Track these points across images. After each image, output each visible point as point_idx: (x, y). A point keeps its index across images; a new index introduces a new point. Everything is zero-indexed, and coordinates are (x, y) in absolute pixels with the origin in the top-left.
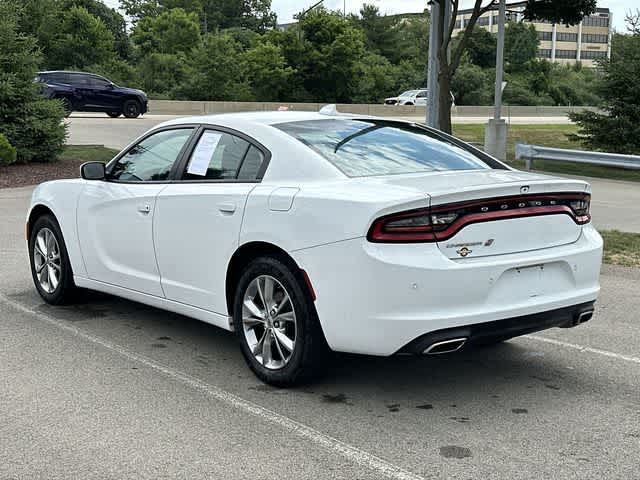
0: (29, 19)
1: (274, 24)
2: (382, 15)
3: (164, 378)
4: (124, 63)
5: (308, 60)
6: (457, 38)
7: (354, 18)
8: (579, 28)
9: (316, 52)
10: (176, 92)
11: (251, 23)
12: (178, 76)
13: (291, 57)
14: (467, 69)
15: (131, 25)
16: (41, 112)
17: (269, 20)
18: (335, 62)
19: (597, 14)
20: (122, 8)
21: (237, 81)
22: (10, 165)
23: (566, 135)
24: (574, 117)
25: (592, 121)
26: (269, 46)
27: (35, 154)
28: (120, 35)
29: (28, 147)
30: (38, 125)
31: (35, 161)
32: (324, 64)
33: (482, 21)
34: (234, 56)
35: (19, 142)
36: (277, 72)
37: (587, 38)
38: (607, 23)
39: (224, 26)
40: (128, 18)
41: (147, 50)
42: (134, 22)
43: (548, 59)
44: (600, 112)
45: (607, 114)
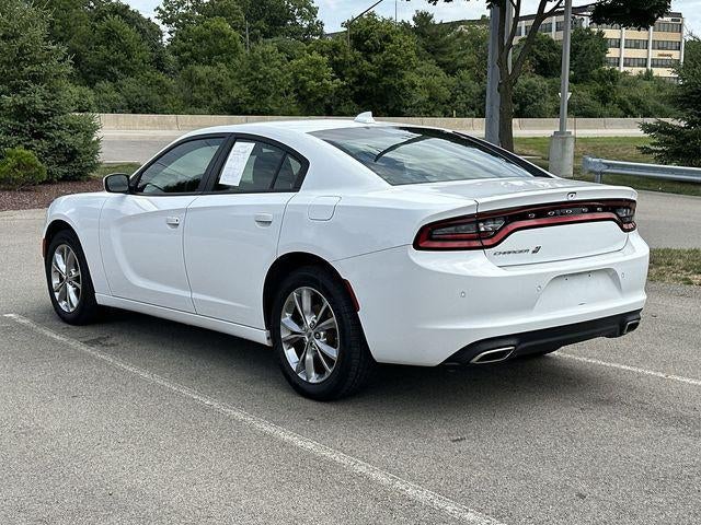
0: (61, 30)
1: (321, 34)
2: (437, 22)
3: (206, 410)
4: (161, 76)
5: (357, 71)
6: (518, 46)
7: (406, 25)
8: (651, 34)
9: (365, 63)
10: (216, 106)
11: (296, 33)
12: (219, 89)
13: (339, 68)
14: (529, 80)
15: (168, 36)
16: (71, 127)
17: (316, 29)
18: (386, 74)
19: (669, 19)
20: (158, 18)
21: (282, 95)
22: (40, 184)
23: (638, 148)
24: (647, 128)
25: (666, 132)
26: (316, 56)
27: (66, 171)
28: (156, 47)
29: (60, 164)
30: (69, 140)
31: (66, 179)
32: (374, 74)
33: (544, 27)
34: (279, 67)
35: (49, 159)
36: (325, 84)
37: (658, 45)
38: (680, 29)
39: (267, 36)
40: (164, 28)
41: (184, 62)
42: (170, 33)
43: (617, 68)
44: (675, 123)
45: (683, 124)
